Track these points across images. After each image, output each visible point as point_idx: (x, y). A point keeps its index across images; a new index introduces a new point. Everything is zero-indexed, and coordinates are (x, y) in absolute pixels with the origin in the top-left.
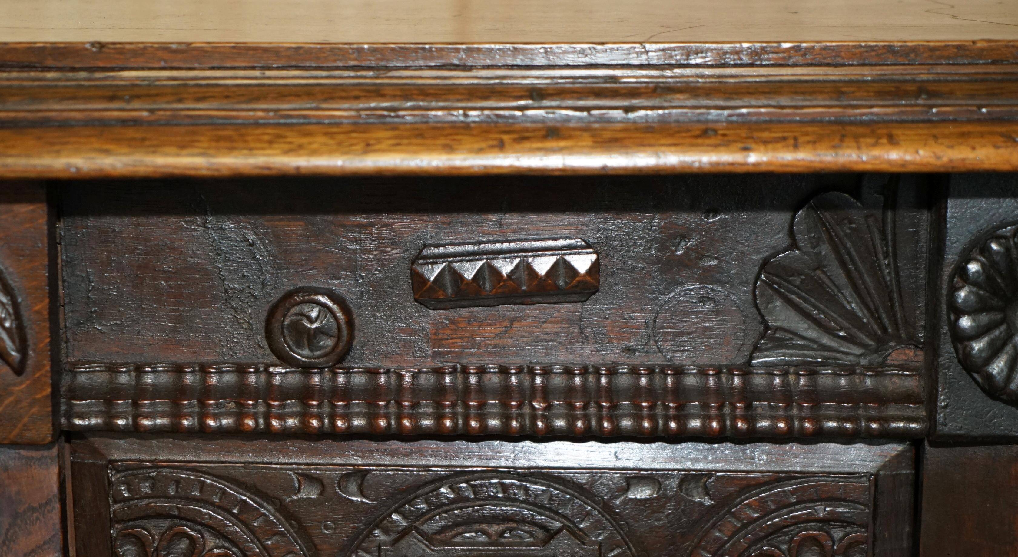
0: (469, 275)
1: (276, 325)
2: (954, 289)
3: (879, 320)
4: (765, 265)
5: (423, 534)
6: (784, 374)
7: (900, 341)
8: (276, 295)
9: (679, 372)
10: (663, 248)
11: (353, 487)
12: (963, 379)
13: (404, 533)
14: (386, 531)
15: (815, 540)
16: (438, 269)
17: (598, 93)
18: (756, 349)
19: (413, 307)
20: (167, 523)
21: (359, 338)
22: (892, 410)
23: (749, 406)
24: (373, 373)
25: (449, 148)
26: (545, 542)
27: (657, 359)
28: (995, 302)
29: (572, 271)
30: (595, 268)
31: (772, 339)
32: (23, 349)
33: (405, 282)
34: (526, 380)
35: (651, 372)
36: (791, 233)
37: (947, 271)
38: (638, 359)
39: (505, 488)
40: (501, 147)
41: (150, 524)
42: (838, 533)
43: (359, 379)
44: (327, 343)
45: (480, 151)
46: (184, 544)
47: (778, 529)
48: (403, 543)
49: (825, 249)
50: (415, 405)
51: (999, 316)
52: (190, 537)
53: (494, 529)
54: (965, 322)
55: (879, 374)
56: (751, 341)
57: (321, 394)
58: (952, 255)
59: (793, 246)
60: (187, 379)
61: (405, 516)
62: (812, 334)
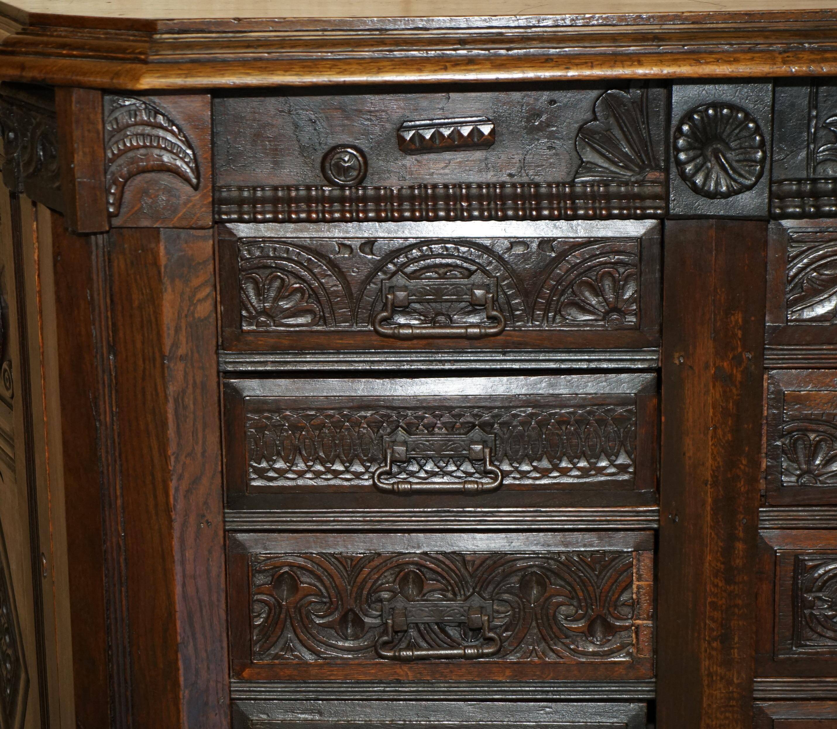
0: (428, 137)
1: (327, 165)
2: (676, 139)
3: (640, 157)
4: (581, 129)
5: (405, 274)
6: (592, 186)
7: (651, 168)
8: (328, 149)
9: (537, 185)
10: (528, 121)
11: (367, 250)
12: (683, 186)
13: (394, 274)
14: (385, 273)
15: (610, 274)
16: (412, 133)
17: (494, 42)
18: (577, 173)
19: (398, 154)
20: (269, 271)
21: (370, 171)
22: (648, 203)
23: (573, 203)
24: (378, 189)
25: (420, 70)
26: (468, 277)
27: (525, 179)
28: (696, 145)
29: (481, 133)
30: (493, 132)
31: (585, 168)
32: (198, 177)
33: (394, 140)
34: (458, 190)
35: (522, 185)
36: (594, 112)
37: (673, 130)
38: (516, 179)
40: (445, 69)
42: (621, 270)
43: (371, 192)
44: (354, 173)
45: (435, 71)
46: (278, 282)
47: (590, 268)
48: (394, 279)
49: (612, 120)
50: (400, 205)
51: (699, 152)
52: (281, 278)
53: (442, 271)
54: (682, 156)
55: (641, 183)
56: (574, 169)
57: (350, 200)
58: (675, 122)
59: (595, 119)
60: (280, 194)
61: (395, 265)
62: (606, 165)
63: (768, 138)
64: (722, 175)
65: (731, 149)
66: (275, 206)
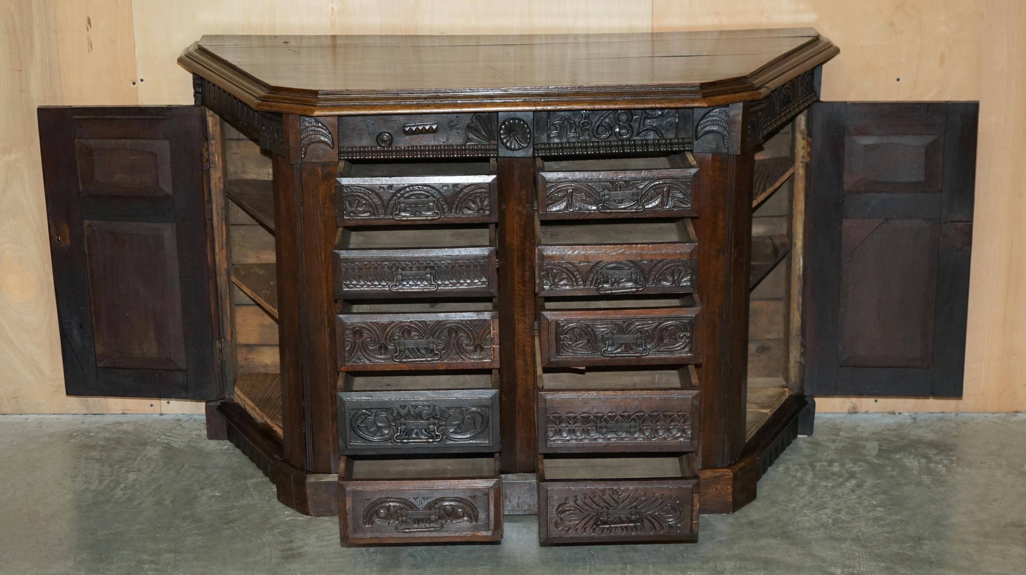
0: (414, 129)
1: (378, 140)
2: (500, 131)
3: (489, 136)
4: (468, 126)
5: (404, 197)
6: (472, 146)
7: (493, 140)
8: (378, 133)
9: (453, 146)
10: (449, 123)
11: (390, 188)
12: (503, 146)
13: (400, 197)
14: (397, 197)
15: (479, 196)
16: (408, 128)
17: (436, 98)
18: (467, 142)
19: (404, 135)
20: (354, 197)
21: (394, 141)
22: (491, 152)
23: (465, 152)
24: (396, 147)
25: (410, 109)
26: (427, 198)
27: (448, 144)
28: (507, 132)
29: (433, 128)
30: (437, 128)
31: (469, 140)
32: (333, 145)
33: (402, 130)
34: (425, 148)
35: (447, 146)
36: (472, 120)
37: (499, 127)
38: (445, 144)
39: (419, 188)
40: (419, 108)
41: (350, 197)
42: (483, 195)
43: (394, 149)
44: (388, 142)
45: (415, 109)
46: (357, 201)
47: (472, 194)
48: (400, 199)
49: (478, 123)
50: (404, 153)
51: (508, 135)
52: (359, 200)
53: (417, 196)
54: (502, 137)
55: (489, 145)
56: (465, 140)
57: (387, 151)
58: (500, 125)
59: (472, 123)
60: (362, 150)
61: (400, 194)
62: (477, 139)
63: (532, 130)
64: (516, 143)
65: (518, 134)
66: (360, 154)
